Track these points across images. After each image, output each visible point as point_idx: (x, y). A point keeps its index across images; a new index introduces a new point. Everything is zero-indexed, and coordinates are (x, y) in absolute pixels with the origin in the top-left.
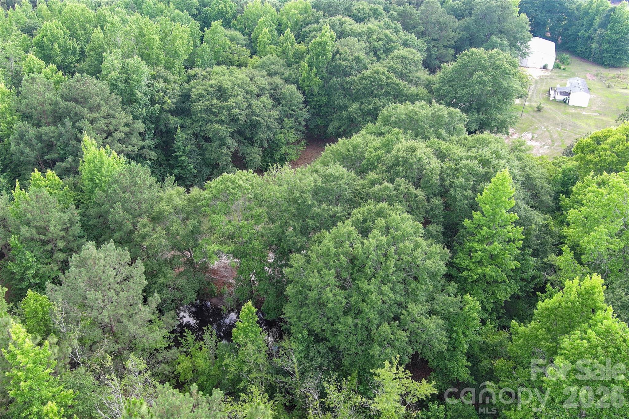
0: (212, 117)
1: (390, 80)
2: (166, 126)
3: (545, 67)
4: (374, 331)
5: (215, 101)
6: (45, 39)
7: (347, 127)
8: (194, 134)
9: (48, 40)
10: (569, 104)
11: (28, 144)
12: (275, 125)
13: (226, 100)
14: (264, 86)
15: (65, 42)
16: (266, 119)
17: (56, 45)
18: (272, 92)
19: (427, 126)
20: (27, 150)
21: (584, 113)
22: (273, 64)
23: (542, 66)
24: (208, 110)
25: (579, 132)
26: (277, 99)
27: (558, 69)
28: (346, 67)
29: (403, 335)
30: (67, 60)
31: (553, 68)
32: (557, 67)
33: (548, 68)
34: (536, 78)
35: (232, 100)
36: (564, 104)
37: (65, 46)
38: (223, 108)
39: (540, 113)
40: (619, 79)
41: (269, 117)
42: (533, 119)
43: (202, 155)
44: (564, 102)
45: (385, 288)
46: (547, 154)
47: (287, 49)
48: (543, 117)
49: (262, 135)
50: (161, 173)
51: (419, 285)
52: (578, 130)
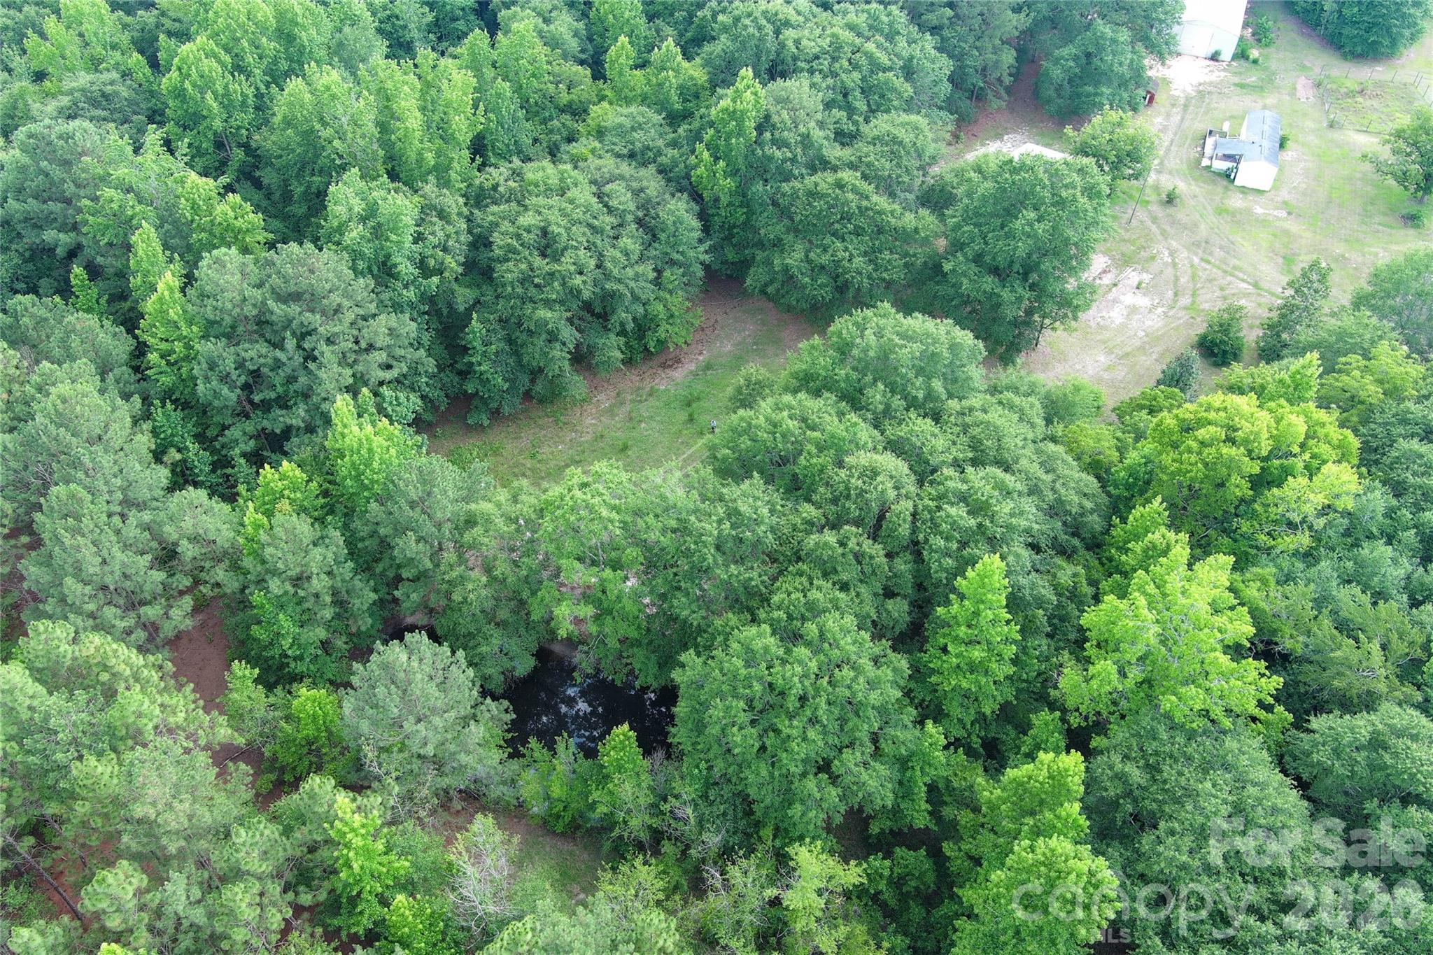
0: (533, 292)
1: (865, 203)
2: (450, 306)
3: (1214, 57)
4: (797, 784)
5: (538, 261)
6: (187, 85)
7: (782, 285)
8: (500, 320)
9: (194, 85)
10: (1236, 183)
11: (225, 378)
12: (648, 292)
13: (556, 259)
14: (625, 207)
15: (226, 87)
16: (632, 284)
17: (209, 96)
18: (640, 214)
19: (911, 375)
20: (225, 391)
21: (1259, 210)
22: (640, 127)
23: (1209, 55)
24: (525, 280)
25: (1235, 268)
26: (649, 228)
27: (1242, 62)
28: (784, 161)
29: (833, 793)
30: (232, 121)
31: (1233, 59)
32: (1241, 55)
33: (1221, 58)
34: (1189, 90)
35: (567, 259)
36: (1225, 183)
37: (227, 94)
38: (552, 274)
39: (1171, 210)
40: (1360, 99)
41: (636, 278)
42: (1154, 228)
43: (517, 354)
44: (1227, 176)
45: (811, 734)
46: (1157, 330)
47: (667, 84)
48: (1173, 223)
49: (623, 315)
50: (443, 385)
51: (860, 723)
52: (1234, 262)
